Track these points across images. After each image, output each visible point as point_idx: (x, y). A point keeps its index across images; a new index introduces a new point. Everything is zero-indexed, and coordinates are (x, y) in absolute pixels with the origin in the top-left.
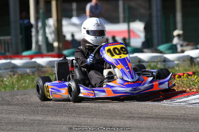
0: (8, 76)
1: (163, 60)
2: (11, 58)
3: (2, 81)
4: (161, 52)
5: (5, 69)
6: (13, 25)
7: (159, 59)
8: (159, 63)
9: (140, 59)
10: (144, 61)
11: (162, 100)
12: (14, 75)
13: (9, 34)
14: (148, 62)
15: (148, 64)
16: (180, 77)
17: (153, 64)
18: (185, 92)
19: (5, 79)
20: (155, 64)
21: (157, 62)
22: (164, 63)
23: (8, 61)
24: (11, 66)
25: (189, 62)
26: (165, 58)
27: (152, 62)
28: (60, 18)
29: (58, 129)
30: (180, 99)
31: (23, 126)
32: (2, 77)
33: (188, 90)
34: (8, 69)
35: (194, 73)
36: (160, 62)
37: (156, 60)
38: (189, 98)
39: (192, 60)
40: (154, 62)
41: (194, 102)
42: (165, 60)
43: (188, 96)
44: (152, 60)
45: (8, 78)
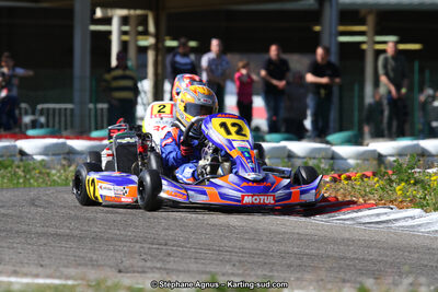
0: (59, 167)
1: (330, 155)
2: (67, 138)
3: (48, 174)
4: (327, 143)
5: (54, 155)
6: (77, 84)
7: (323, 154)
8: (323, 161)
9: (290, 151)
10: (299, 157)
11: (314, 215)
12: (69, 166)
13: (70, 101)
14: (304, 157)
15: (305, 160)
16: (349, 178)
17: (311, 163)
18: (354, 203)
19: (54, 172)
20: (316, 161)
21: (319, 159)
22: (331, 162)
23: (61, 141)
24: (67, 151)
25: (375, 162)
26: (334, 153)
27: (310, 158)
28: (160, 77)
32: (49, 168)
33: (361, 200)
34: (58, 155)
35: (374, 174)
36: (324, 158)
37: (317, 156)
38: (360, 214)
39: (380, 158)
40: (314, 158)
41: (368, 220)
42: (334, 157)
43: (359, 210)
44: (312, 154)
45: (59, 171)
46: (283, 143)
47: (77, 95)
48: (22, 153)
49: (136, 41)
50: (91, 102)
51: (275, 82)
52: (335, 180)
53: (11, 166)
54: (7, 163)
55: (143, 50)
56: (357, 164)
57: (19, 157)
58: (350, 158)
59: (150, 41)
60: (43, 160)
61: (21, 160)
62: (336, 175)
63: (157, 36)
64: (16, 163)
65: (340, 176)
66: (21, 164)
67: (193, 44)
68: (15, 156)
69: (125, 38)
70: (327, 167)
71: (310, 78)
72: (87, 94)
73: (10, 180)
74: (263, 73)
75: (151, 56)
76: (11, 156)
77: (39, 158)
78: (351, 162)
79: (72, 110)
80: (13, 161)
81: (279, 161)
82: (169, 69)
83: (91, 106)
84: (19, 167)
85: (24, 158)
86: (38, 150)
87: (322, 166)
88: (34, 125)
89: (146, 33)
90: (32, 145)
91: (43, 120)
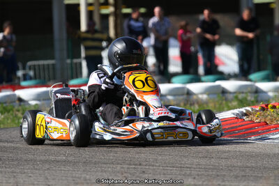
1: (254, 90)
4: (250, 80)
5: (44, 100)
6: (57, 45)
7: (249, 89)
8: (249, 94)
9: (223, 88)
10: (230, 93)
13: (52, 58)
14: (235, 93)
15: (235, 95)
17: (240, 96)
20: (244, 95)
21: (246, 93)
22: (256, 95)
26: (257, 88)
27: (240, 93)
29: (110, 169)
30: (273, 135)
31: (64, 165)
36: (250, 92)
37: (245, 91)
40: (243, 93)
42: (257, 91)
44: (241, 90)
46: (218, 83)
47: (57, 54)
48: (20, 100)
49: (99, 10)
50: (68, 58)
51: (208, 36)
52: (263, 109)
53: (12, 110)
54: (9, 108)
55: (105, 17)
56: (276, 96)
57: (17, 102)
58: (270, 91)
59: (111, 9)
60: (36, 105)
61: (20, 105)
62: (264, 106)
63: (116, 5)
64: (16, 108)
65: (267, 106)
66: (20, 108)
67: (143, 10)
68: (15, 102)
69: (91, 8)
70: (253, 99)
71: (238, 32)
72: (65, 52)
73: (13, 121)
74: (199, 30)
75: (111, 21)
76: (12, 102)
77: (33, 103)
78: (271, 94)
79: (53, 65)
80: (14, 107)
81: (215, 96)
82: (126, 30)
83: (69, 61)
84: (18, 111)
85: (22, 103)
86: (32, 97)
87: (249, 98)
88: (25, 78)
89: (106, 4)
90: (28, 94)
91: (31, 73)
